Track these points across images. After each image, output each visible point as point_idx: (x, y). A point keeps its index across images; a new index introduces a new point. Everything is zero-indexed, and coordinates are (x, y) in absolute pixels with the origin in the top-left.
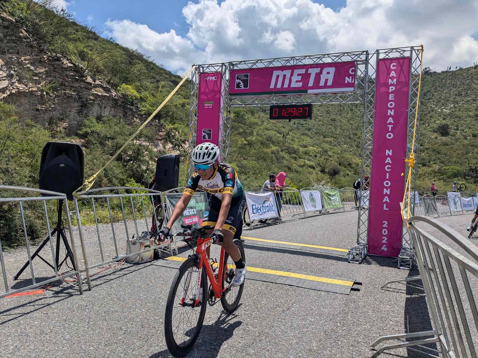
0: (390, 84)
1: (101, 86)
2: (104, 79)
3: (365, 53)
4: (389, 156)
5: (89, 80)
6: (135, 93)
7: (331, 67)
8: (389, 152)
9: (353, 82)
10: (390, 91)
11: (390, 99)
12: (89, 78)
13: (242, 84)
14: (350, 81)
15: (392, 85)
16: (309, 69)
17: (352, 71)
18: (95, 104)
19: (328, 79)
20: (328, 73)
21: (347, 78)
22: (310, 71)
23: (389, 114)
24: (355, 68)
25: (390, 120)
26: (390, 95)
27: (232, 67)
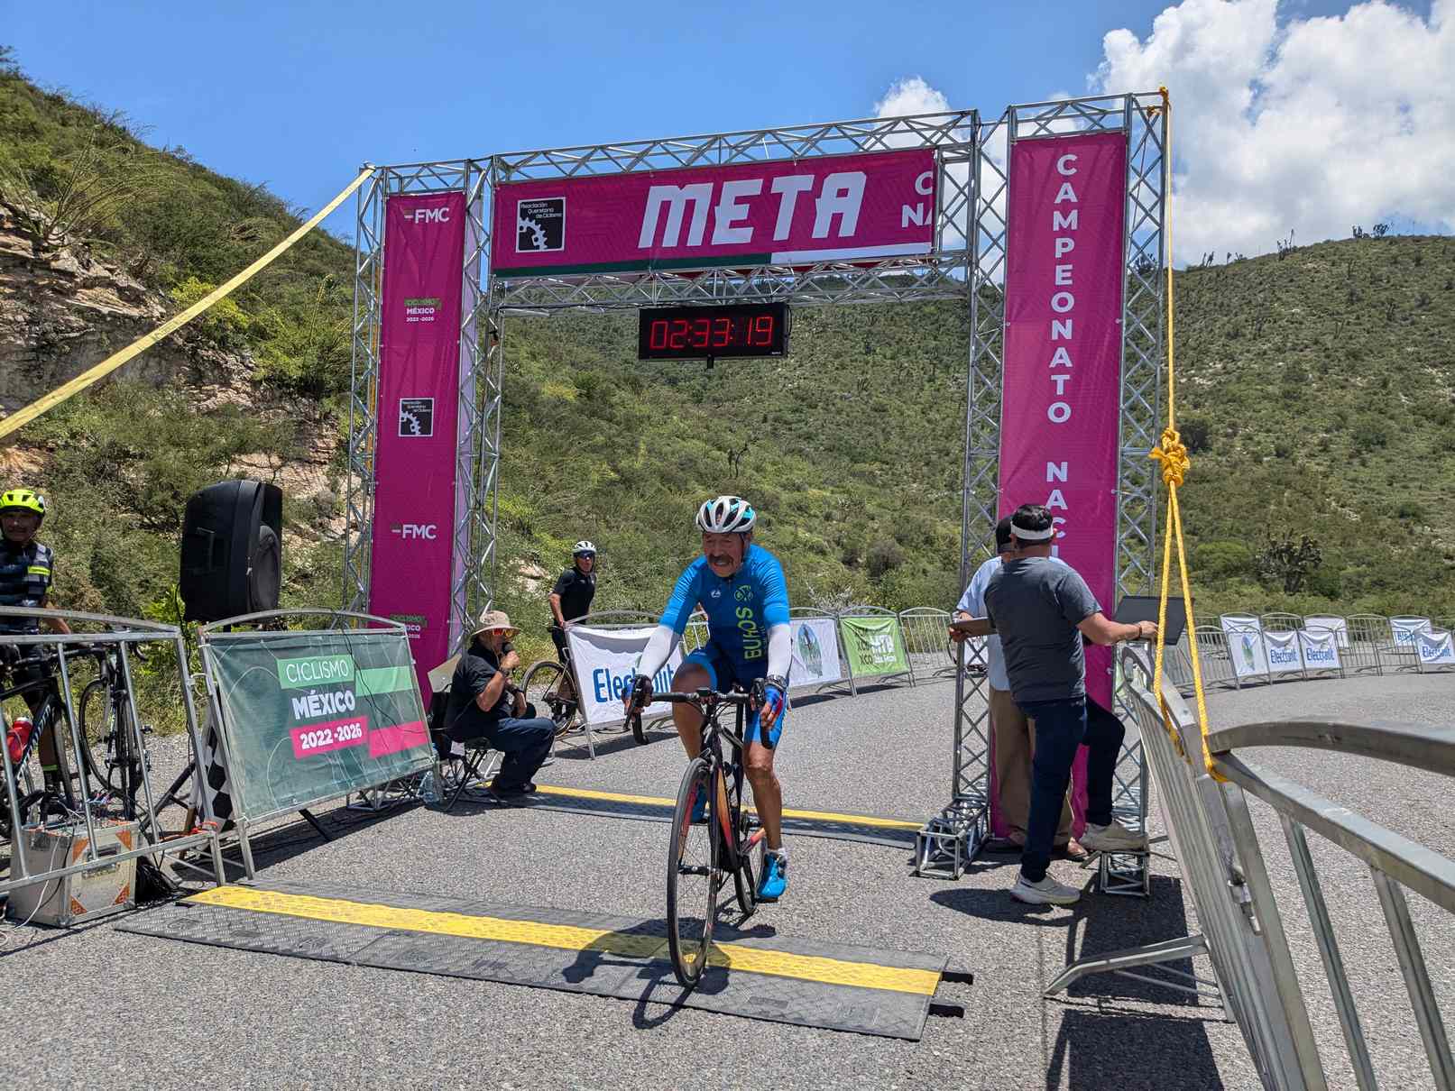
0: (1056, 228)
1: (111, 284)
2: (123, 261)
3: (967, 121)
4: (1056, 483)
5: (67, 261)
6: (232, 309)
7: (850, 170)
8: (1057, 471)
9: (929, 221)
10: (1058, 255)
11: (1059, 282)
12: (65, 254)
13: (539, 234)
14: (919, 222)
15: (1064, 232)
16: (776, 180)
17: (926, 184)
18: (87, 342)
19: (842, 214)
20: (843, 193)
21: (907, 210)
22: (779, 184)
23: (1055, 337)
24: (935, 175)
25: (1062, 357)
26: (1059, 268)
27: (502, 174)
